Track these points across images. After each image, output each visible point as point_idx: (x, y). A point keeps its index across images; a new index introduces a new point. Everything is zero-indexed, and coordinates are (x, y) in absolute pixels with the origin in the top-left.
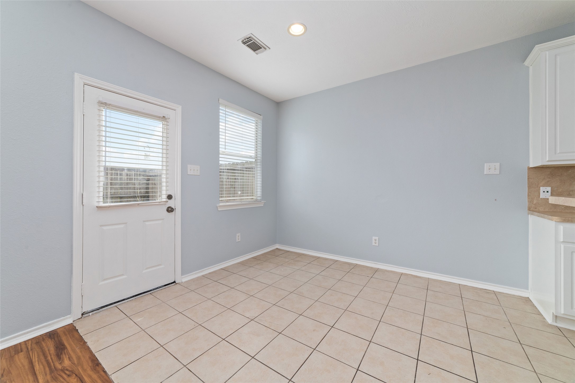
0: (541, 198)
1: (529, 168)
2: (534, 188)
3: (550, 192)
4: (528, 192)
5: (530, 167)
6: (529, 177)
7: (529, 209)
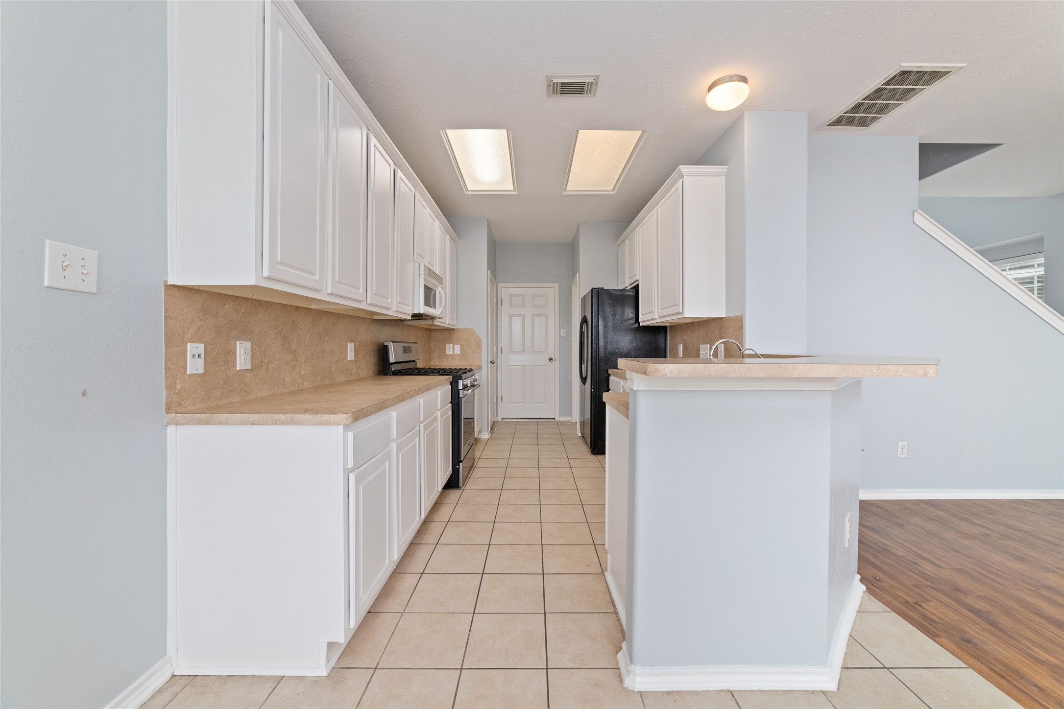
0: (189, 375)
1: (167, 286)
2: (177, 346)
3: (202, 356)
4: (165, 359)
5: (169, 284)
6: (167, 314)
7: (168, 410)
